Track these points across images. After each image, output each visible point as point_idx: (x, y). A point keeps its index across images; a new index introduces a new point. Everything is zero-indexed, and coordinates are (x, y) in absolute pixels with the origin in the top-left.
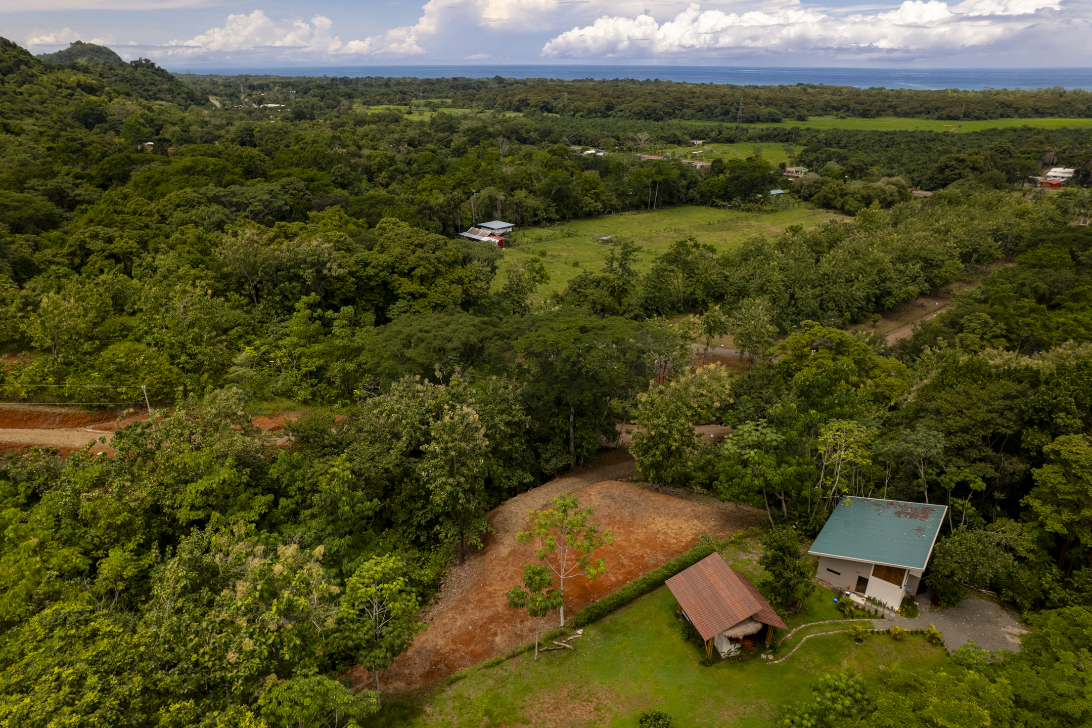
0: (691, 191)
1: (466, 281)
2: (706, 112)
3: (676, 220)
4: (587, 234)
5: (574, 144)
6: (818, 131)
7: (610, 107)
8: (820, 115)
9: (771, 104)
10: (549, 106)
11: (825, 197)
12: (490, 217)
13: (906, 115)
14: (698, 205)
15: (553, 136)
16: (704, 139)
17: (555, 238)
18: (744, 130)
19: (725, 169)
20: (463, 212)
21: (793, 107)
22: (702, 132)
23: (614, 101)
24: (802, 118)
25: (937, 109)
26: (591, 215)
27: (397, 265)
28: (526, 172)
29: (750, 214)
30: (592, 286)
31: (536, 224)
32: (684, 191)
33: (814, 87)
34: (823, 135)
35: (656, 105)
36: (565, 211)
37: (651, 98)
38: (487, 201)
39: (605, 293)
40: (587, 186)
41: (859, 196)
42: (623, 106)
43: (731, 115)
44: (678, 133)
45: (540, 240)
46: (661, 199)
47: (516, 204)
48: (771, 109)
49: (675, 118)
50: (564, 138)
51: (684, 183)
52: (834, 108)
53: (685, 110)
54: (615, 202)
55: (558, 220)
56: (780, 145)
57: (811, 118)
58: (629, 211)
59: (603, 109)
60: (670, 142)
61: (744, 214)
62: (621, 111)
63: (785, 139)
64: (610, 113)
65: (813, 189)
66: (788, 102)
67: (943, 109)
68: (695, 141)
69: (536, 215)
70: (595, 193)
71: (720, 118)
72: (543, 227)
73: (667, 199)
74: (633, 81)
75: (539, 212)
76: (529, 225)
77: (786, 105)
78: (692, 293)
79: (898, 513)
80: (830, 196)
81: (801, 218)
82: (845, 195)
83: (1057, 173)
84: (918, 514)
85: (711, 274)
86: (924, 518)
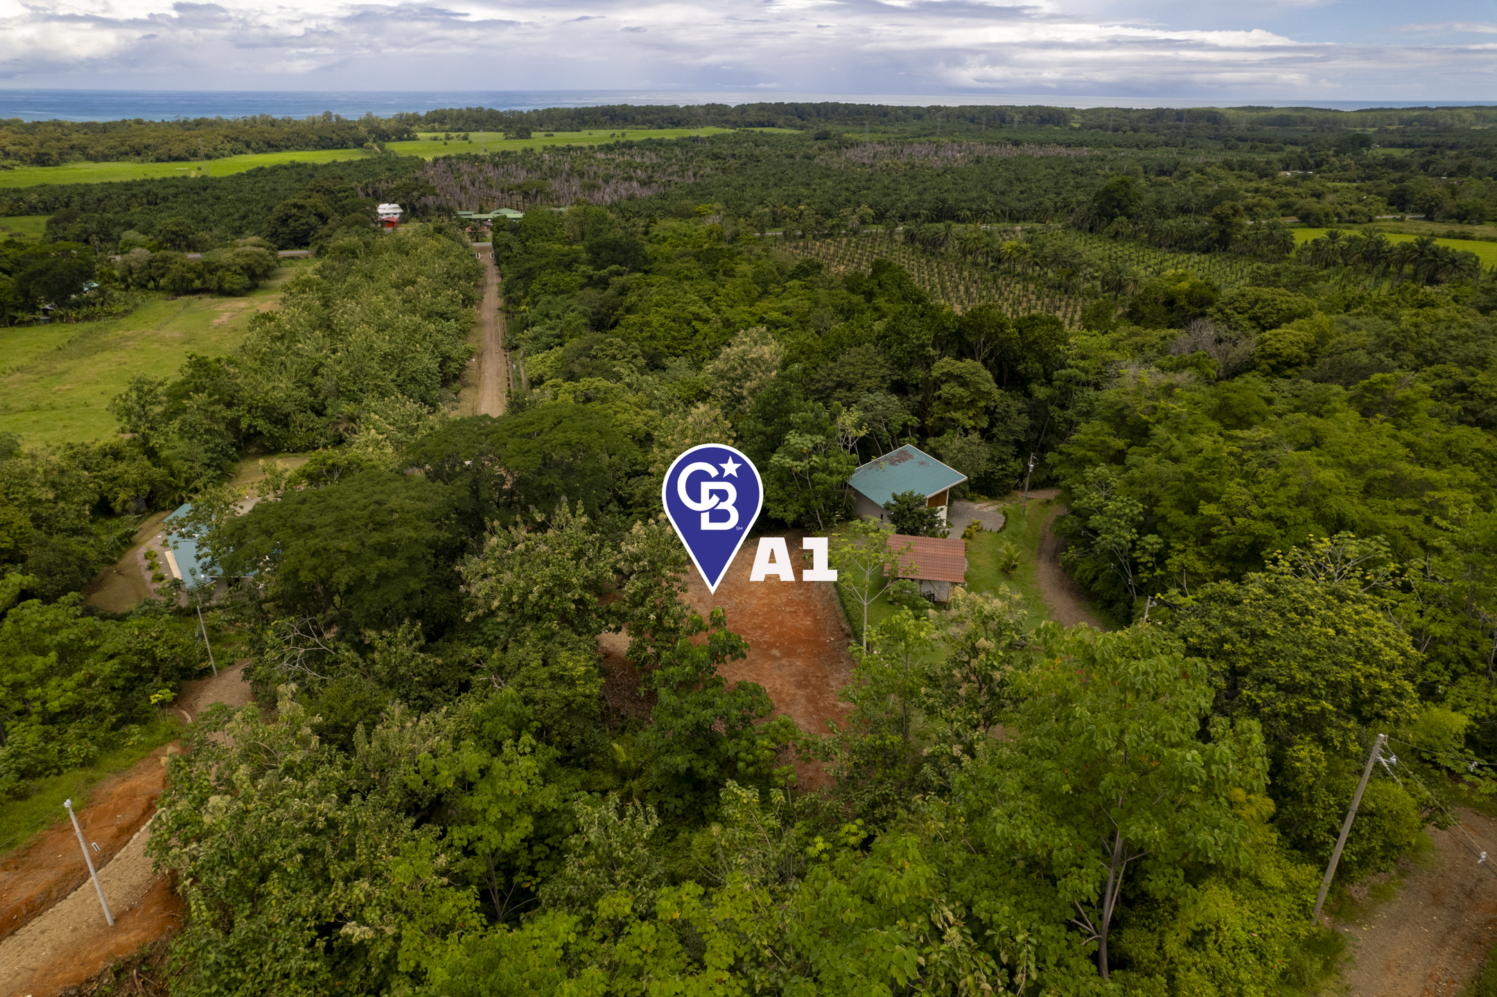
30: (108, 462)
39: (148, 463)
78: (250, 426)
79: (892, 463)
80: (189, 275)
81: (178, 313)
82: (216, 269)
83: (386, 209)
84: (904, 457)
85: (267, 393)
86: (911, 457)
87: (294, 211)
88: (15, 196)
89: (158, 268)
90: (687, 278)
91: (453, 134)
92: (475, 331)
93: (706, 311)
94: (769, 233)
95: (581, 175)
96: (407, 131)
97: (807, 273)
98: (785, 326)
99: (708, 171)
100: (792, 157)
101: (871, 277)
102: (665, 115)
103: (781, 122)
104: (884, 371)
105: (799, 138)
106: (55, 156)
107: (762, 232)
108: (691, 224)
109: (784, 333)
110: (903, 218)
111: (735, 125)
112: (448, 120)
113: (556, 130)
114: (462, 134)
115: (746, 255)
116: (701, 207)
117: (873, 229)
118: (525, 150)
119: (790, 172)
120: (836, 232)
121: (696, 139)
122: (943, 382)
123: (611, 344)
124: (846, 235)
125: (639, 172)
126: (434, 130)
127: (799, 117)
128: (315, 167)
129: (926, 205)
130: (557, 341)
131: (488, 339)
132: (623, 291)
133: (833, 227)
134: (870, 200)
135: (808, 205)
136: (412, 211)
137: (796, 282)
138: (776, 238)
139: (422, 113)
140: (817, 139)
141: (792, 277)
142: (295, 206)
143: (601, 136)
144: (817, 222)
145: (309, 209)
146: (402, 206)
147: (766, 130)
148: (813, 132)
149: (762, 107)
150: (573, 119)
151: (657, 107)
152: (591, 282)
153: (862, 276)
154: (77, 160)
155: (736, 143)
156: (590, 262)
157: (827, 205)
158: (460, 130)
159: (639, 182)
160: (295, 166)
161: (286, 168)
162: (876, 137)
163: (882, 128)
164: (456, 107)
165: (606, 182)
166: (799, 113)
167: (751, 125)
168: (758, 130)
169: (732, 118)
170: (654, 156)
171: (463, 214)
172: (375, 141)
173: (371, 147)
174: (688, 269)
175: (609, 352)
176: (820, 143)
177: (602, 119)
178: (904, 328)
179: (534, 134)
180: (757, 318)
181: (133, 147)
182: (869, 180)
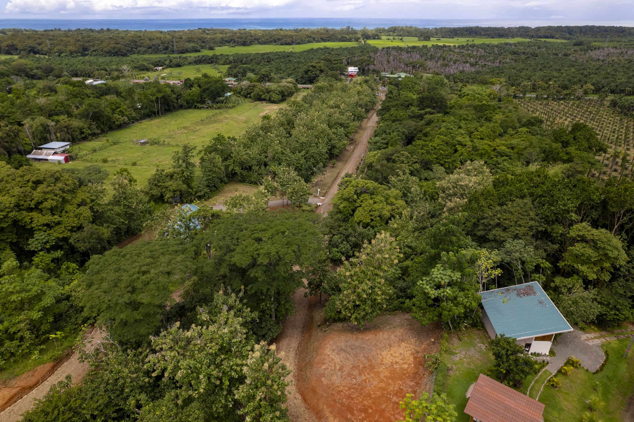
0: (180, 101)
1: (88, 201)
2: (154, 49)
3: (179, 121)
4: (127, 140)
5: (73, 76)
6: (228, 55)
7: (85, 49)
8: (220, 46)
9: (191, 41)
10: (36, 50)
11: (258, 94)
12: (46, 141)
13: (264, 43)
14: (186, 109)
15: (56, 72)
16: (162, 66)
17: (106, 147)
18: (184, 58)
19: (193, 84)
20: (23, 140)
21: (204, 42)
22: (159, 61)
23: (87, 44)
24: (211, 49)
25: (279, 39)
26: (121, 126)
27: (22, 203)
28: (57, 101)
29: (221, 111)
30: (168, 179)
31: (85, 139)
32: (175, 101)
33: (209, 30)
34: (232, 57)
35: (119, 46)
36: (102, 126)
37: (113, 42)
38: (41, 128)
39: (181, 182)
40: (114, 107)
41: (277, 92)
42: (96, 48)
43: (170, 49)
44: (145, 63)
45: (95, 151)
46: (164, 109)
47: (66, 127)
48: (193, 44)
49: (134, 53)
50: (65, 73)
51: (174, 96)
52: (226, 41)
53: (139, 49)
54: (134, 115)
55: (100, 134)
56: (209, 65)
57: (216, 48)
58: (144, 119)
59: (81, 50)
60: (141, 70)
61: (218, 111)
62: (95, 51)
63: (210, 62)
64: (87, 53)
65: (249, 91)
66: (200, 40)
67: (282, 39)
68: (157, 68)
69: (82, 133)
70: (120, 111)
71: (163, 52)
72: (90, 140)
73: (167, 108)
74: (92, 30)
75: (85, 130)
76: (79, 140)
77: (199, 41)
78: (233, 170)
79: (518, 295)
80: (260, 93)
81: (251, 109)
82: (270, 92)
83: (352, 70)
84: (529, 292)
85: (242, 156)
86: (535, 293)
87: (311, 68)
88: (226, 57)
89: (251, 89)
90: (465, 119)
91: (396, 37)
92: (361, 132)
93: (466, 140)
94: (528, 95)
95: (444, 59)
96: (377, 35)
97: (533, 124)
98: (507, 156)
99: (508, 60)
100: (557, 54)
101: (571, 132)
102: (497, 32)
103: (557, 36)
104: (532, 223)
105: (564, 44)
106: (248, 43)
107: (525, 94)
108: (484, 88)
109: (505, 160)
110: (613, 92)
111: (532, 37)
112: (396, 31)
113: (443, 37)
114: (400, 37)
115: (503, 109)
116: (494, 80)
117: (591, 97)
118: (423, 46)
119: (551, 63)
120: (567, 97)
121: (506, 44)
122: (578, 241)
123: (403, 155)
124: (573, 99)
125: (472, 59)
126: (389, 35)
127: (569, 33)
128: (333, 49)
129: (631, 85)
130: (384, 146)
131: (364, 137)
132: (429, 123)
133: (567, 95)
134: (594, 81)
135: (555, 82)
136: (362, 72)
137: (524, 129)
138: (530, 98)
139: (386, 28)
140: (575, 45)
141: (523, 126)
142: (312, 66)
143: (462, 41)
144: (557, 92)
145: (317, 68)
146: (359, 69)
147: (547, 40)
148: (574, 41)
149: (549, 28)
150: (451, 33)
151: (493, 28)
152: (414, 117)
153: (565, 132)
154: (255, 44)
155: (529, 46)
156: (418, 106)
157: (567, 83)
158: (400, 36)
159: (470, 64)
160: (326, 48)
161: (322, 49)
162: (612, 44)
163: (618, 39)
164: (401, 26)
165: (455, 63)
166: (569, 31)
167: (541, 37)
168: (543, 40)
169: (531, 34)
170: (483, 51)
171: (383, 74)
172: (363, 39)
173: (361, 42)
174: (467, 115)
175: (401, 159)
176: (577, 48)
177: (465, 33)
178: (557, 194)
179: (431, 39)
180: (492, 148)
181: (274, 39)
182: (598, 69)
